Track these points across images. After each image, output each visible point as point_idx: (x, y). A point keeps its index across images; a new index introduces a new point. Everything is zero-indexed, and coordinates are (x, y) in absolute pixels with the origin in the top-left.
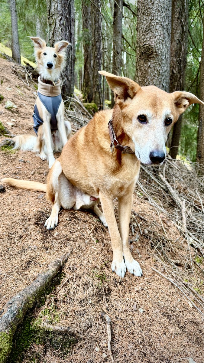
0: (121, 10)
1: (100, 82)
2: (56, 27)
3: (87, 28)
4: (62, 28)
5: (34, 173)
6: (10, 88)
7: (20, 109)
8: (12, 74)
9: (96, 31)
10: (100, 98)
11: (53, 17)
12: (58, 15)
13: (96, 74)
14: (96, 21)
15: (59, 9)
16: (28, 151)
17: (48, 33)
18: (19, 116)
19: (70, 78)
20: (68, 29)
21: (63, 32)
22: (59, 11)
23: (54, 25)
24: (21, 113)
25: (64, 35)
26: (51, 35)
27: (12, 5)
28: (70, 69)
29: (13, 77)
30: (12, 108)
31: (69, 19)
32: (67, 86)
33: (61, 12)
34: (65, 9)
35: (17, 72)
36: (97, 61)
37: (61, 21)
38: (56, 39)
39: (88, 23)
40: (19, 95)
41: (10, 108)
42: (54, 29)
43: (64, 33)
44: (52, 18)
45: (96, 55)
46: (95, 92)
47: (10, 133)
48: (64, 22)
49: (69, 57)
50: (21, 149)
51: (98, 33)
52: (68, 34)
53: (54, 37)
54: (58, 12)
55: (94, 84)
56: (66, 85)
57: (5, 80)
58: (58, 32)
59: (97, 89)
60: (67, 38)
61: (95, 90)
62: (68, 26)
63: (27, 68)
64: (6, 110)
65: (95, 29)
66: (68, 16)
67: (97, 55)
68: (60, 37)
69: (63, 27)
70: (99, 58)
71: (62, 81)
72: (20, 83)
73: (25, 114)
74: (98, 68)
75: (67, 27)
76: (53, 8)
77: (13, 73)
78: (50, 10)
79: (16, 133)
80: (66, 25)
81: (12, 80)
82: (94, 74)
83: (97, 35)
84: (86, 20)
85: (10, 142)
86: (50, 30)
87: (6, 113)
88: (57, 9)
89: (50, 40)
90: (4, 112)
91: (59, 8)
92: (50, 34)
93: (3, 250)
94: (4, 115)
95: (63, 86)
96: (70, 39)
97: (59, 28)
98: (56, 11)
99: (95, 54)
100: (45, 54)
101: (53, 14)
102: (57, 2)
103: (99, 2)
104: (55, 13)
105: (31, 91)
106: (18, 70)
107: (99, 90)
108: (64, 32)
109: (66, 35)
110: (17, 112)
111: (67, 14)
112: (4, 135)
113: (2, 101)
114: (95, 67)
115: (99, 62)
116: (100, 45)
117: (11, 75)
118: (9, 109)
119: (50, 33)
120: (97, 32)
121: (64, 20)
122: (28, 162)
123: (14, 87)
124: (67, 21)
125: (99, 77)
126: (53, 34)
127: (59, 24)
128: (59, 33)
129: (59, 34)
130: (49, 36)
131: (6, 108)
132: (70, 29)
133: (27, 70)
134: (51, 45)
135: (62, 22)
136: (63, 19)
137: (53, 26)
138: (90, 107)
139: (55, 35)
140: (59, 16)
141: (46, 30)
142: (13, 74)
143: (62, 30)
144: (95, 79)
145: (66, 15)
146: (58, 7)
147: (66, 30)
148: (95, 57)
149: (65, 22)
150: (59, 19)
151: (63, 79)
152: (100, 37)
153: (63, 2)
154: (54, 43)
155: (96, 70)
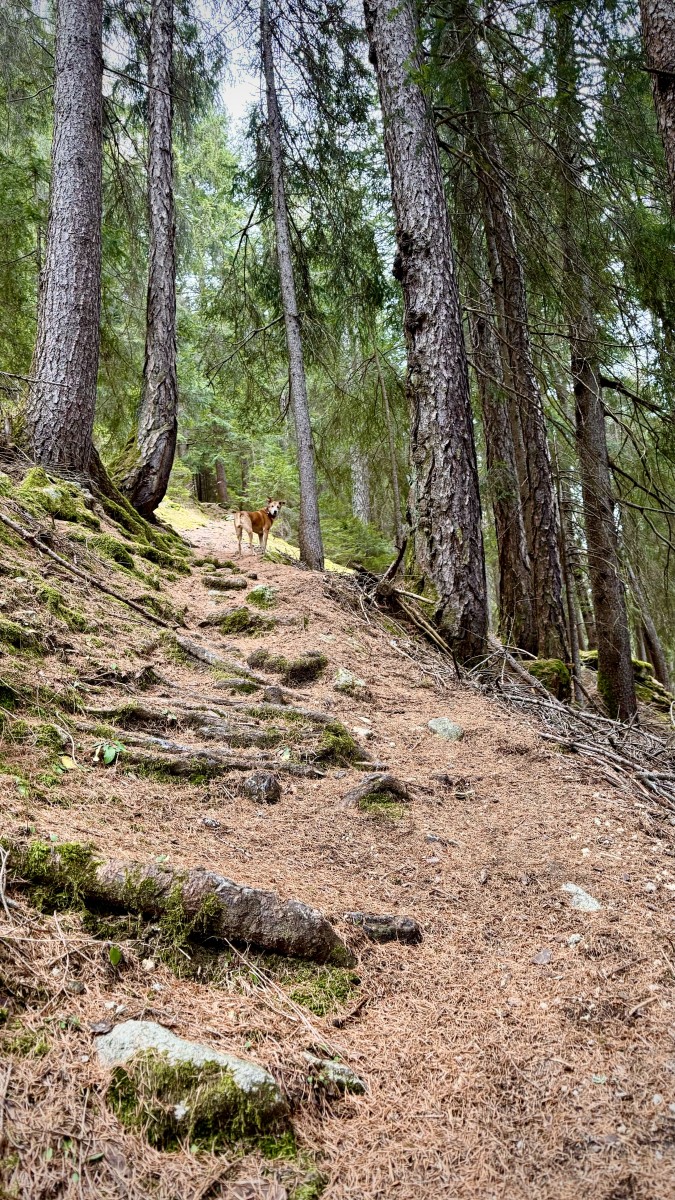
0: (597, 397)
1: (558, 598)
2: (436, 466)
3: (500, 458)
4: (452, 467)
6: (330, 637)
7: (374, 690)
8: (325, 599)
9: (532, 461)
10: (562, 642)
11: (427, 445)
12: (440, 438)
13: (541, 578)
14: (528, 438)
15: (442, 423)
17: (414, 484)
18: (375, 708)
20: (468, 468)
21: (454, 476)
22: (442, 428)
23: (431, 462)
24: (379, 700)
25: (459, 483)
26: (422, 489)
27: (302, 435)
29: (329, 605)
30: (353, 688)
31: (469, 442)
32: (474, 616)
33: (448, 430)
34: (457, 420)
37: (449, 450)
38: (437, 495)
41: (347, 687)
42: (430, 473)
43: (459, 479)
44: (425, 448)
45: (537, 523)
46: (546, 628)
47: (370, 757)
48: (457, 450)
49: (477, 537)
51: (537, 466)
52: (468, 478)
53: (432, 491)
54: (439, 431)
55: (540, 604)
56: (471, 612)
57: (312, 616)
58: (442, 479)
59: (549, 618)
60: (466, 490)
61: (545, 622)
62: (468, 460)
63: (360, 580)
64: (338, 694)
65: (528, 459)
66: (466, 436)
67: (541, 523)
68: (448, 489)
69: (454, 464)
70: (546, 531)
71: (461, 603)
72: (350, 619)
74: (548, 558)
75: (466, 463)
76: (425, 422)
78: (417, 429)
79: (386, 756)
80: (462, 457)
81: (331, 615)
82: (535, 579)
83: (536, 470)
84: (496, 440)
86: (420, 477)
87: (340, 702)
88: (435, 423)
89: (419, 501)
90: (334, 701)
91: (442, 421)
92: (418, 486)
95: (463, 616)
97: (444, 469)
98: (434, 429)
99: (533, 523)
101: (426, 436)
102: (436, 407)
104: (431, 434)
105: (380, 639)
106: (339, 587)
107: (556, 620)
108: (457, 476)
109: (464, 482)
110: (370, 697)
111: (463, 431)
112: (355, 765)
113: (324, 671)
114: (538, 557)
115: (548, 542)
116: (547, 497)
117: (324, 602)
118: (346, 690)
119: (420, 484)
120: (535, 463)
121: (457, 448)
122: (452, 843)
123: (339, 632)
124: (465, 446)
125: (553, 582)
126: (428, 485)
127: (442, 460)
128: (445, 480)
129: (445, 483)
130: (418, 492)
131: (336, 689)
132: (474, 467)
133: (362, 585)
134: (424, 513)
135: (450, 453)
136: (454, 443)
137: (427, 467)
138: (545, 670)
139: (433, 487)
140: (442, 440)
141: (408, 478)
142: (328, 598)
143: (451, 471)
144: (539, 592)
145: (460, 433)
146: (439, 418)
148: (535, 530)
149: (459, 450)
150: (443, 446)
151: (462, 597)
152: (545, 475)
153: (451, 405)
154: (431, 506)
155: (543, 563)
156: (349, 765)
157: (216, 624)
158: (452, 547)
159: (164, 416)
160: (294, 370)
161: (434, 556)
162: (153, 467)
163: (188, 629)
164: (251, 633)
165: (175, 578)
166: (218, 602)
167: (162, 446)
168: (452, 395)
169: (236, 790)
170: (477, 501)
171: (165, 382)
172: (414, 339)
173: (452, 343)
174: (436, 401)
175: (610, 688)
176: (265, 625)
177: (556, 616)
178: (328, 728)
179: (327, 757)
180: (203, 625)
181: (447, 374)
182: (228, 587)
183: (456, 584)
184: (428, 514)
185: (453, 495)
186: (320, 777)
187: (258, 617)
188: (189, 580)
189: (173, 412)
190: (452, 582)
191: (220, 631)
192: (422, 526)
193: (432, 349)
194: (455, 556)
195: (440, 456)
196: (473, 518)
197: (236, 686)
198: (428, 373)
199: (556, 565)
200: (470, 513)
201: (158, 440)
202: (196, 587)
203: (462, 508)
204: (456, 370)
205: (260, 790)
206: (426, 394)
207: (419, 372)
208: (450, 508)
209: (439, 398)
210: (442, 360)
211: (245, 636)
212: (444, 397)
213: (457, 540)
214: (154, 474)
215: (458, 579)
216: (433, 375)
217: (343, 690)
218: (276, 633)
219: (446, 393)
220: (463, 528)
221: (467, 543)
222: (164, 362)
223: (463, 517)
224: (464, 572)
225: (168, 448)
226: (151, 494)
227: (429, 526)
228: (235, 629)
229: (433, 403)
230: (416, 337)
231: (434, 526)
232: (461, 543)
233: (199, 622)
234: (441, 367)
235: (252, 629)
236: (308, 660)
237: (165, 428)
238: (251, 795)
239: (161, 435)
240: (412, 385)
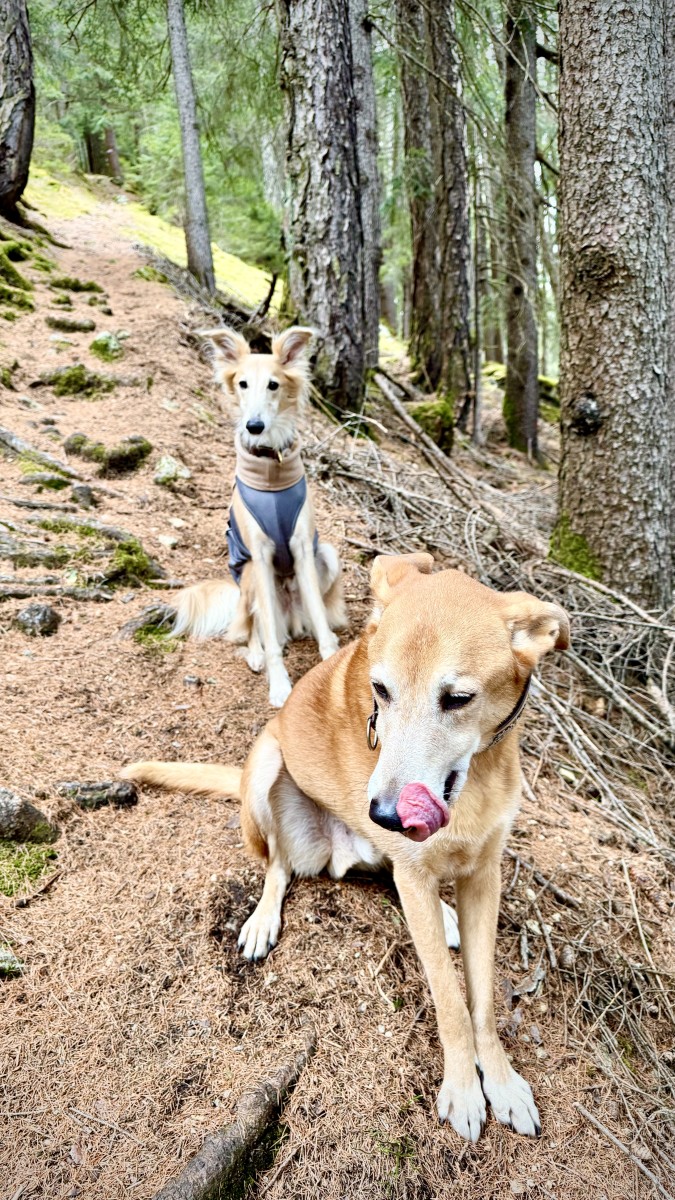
0: (527, 75)
1: (465, 319)
2: (313, 181)
3: (419, 145)
4: (330, 184)
5: (225, 727)
6: (175, 403)
7: (201, 479)
8: (181, 349)
9: (447, 155)
10: (464, 368)
11: (302, 154)
12: (317, 145)
13: (449, 295)
14: (445, 125)
15: (319, 127)
16: (215, 640)
17: (289, 201)
18: (195, 505)
19: (359, 335)
20: (349, 185)
21: (332, 195)
22: (319, 133)
23: (307, 176)
24: (202, 493)
25: (338, 204)
26: (297, 210)
27: (185, 110)
28: (360, 306)
29: (182, 357)
30: (175, 479)
31: (351, 152)
32: (350, 363)
33: (326, 136)
34: (337, 123)
35: (195, 340)
36: (454, 251)
37: (328, 162)
38: (313, 218)
39: (421, 128)
40: (201, 421)
41: (169, 479)
42: (306, 189)
43: (338, 199)
44: (299, 156)
45: (449, 231)
46: (450, 353)
47: (166, 573)
48: (335, 163)
49: (356, 270)
50: (194, 635)
51: (453, 162)
52: (348, 198)
53: (308, 213)
54: (316, 136)
55: (446, 325)
56: (347, 358)
57: (159, 375)
58: (319, 198)
59: (454, 342)
60: (346, 212)
61: (450, 346)
62: (349, 175)
63: (227, 319)
64: (158, 488)
65: (444, 151)
66: (347, 145)
67: (454, 232)
68: (325, 210)
69: (333, 179)
70: (458, 241)
71: (336, 348)
72: (206, 374)
73: (215, 495)
74: (458, 273)
75: (346, 178)
76: (300, 124)
77: (185, 342)
78: (292, 131)
79: (184, 571)
80: (342, 172)
81: (181, 371)
82: (444, 294)
83: (452, 167)
84: (416, 120)
85: (161, 616)
86: (295, 194)
87: (156, 500)
88: (312, 126)
89: (294, 223)
90: (150, 499)
91: (320, 123)
92: (292, 206)
93: (114, 1031)
94: (151, 508)
95: (338, 363)
96: (355, 212)
97: (321, 185)
98: (310, 133)
99: (445, 231)
100: (244, 385)
101: (302, 143)
102: (313, 106)
103: (455, 63)
104: (307, 140)
107: (461, 344)
108: (336, 194)
109: (343, 202)
110: (192, 492)
112: (147, 584)
113: (147, 459)
114: (449, 271)
115: (458, 255)
116: (462, 200)
117: (178, 353)
118: (168, 484)
119: (295, 202)
120: (451, 157)
121: (336, 159)
122: (210, 683)
123: (185, 396)
124: (346, 158)
125: (461, 301)
126: (304, 204)
127: (319, 174)
128: (323, 199)
129: (322, 203)
130: (292, 212)
131: (157, 483)
132: (355, 184)
134: (299, 239)
135: (329, 165)
136: (333, 154)
137: (302, 181)
138: (429, 413)
139: (309, 207)
140: (320, 149)
142: (184, 345)
143: (329, 189)
144: (447, 312)
145: (341, 141)
146: (317, 120)
147: (344, 189)
148: (448, 239)
149: (338, 162)
150: (321, 156)
151: (338, 341)
152: (461, 173)
153: (330, 103)
154: (306, 231)
155: (452, 279)
156: (142, 584)
157: (50, 384)
158: (328, 282)
159: (18, 80)
160: (172, 22)
161: (309, 292)
162: (9, 148)
163: (16, 391)
164: (89, 395)
165: (14, 316)
166: (59, 350)
167: (18, 120)
168: (332, 90)
169: (8, 623)
170: (358, 226)
171: (14, 33)
172: (288, 12)
173: (334, 20)
174: (313, 97)
175: (513, 413)
176: (105, 386)
177: (461, 340)
178: (121, 547)
179: (116, 578)
180: (34, 385)
181: (327, 62)
182: (73, 328)
183: (332, 325)
184: (303, 241)
185: (330, 218)
186: (107, 600)
187: (95, 377)
188: (32, 318)
189: (28, 74)
190: (328, 323)
191: (54, 393)
192: (296, 254)
193: (310, 26)
194: (331, 292)
195: (317, 170)
196: (353, 247)
197: (43, 482)
198: (304, 59)
199: (466, 282)
200: (349, 240)
201: (13, 111)
202: (38, 327)
203: (340, 234)
204: (338, 57)
205: (33, 623)
206: (301, 87)
207: (294, 57)
208: (327, 234)
209: (316, 93)
210: (321, 42)
211: (82, 398)
212: (322, 93)
213: (333, 273)
214: (12, 156)
215: (334, 319)
216: (310, 62)
217: (164, 484)
218: (117, 396)
219: (325, 88)
220: (341, 259)
221: (345, 276)
222: (12, 5)
223: (341, 246)
224: (340, 312)
225: (26, 122)
226: (10, 182)
227: (304, 255)
228: (71, 390)
229: (310, 100)
230: (291, 9)
231: (309, 256)
232: (338, 277)
233: (30, 381)
234: (320, 52)
235: (89, 390)
236: (128, 448)
237: (20, 96)
238: (25, 627)
239: (16, 105)
240: (287, 74)
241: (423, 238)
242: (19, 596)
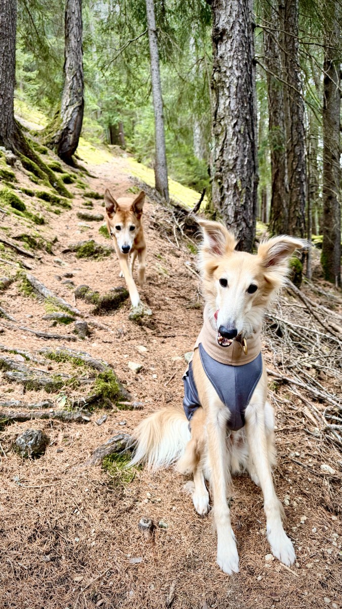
1: (302, 213)
2: (228, 137)
3: (277, 124)
4: (237, 139)
8: (150, 230)
9: (294, 128)
11: (222, 123)
12: (231, 118)
13: (294, 200)
14: (293, 113)
15: (232, 108)
17: (213, 149)
18: (154, 335)
19: (251, 222)
20: (248, 139)
21: (239, 145)
22: (232, 111)
23: (224, 135)
24: (159, 325)
25: (242, 150)
26: (218, 153)
28: (252, 206)
29: (150, 235)
30: (142, 316)
31: (250, 121)
32: (245, 238)
33: (236, 113)
34: (242, 106)
35: (158, 225)
36: (297, 177)
37: (236, 127)
38: (227, 158)
39: (278, 116)
40: (160, 274)
41: (138, 316)
42: (224, 142)
43: (242, 147)
44: (221, 124)
45: (294, 167)
47: (131, 397)
48: (241, 127)
49: (251, 186)
51: (297, 131)
52: (248, 146)
53: (224, 155)
54: (231, 113)
55: (292, 216)
56: (244, 235)
58: (231, 147)
59: (296, 225)
60: (246, 154)
61: (294, 227)
62: (249, 134)
63: (176, 214)
64: (131, 322)
65: (292, 126)
66: (248, 117)
67: (297, 167)
68: (234, 153)
69: (239, 136)
70: (299, 172)
71: (237, 229)
72: (164, 245)
73: (167, 327)
74: (299, 188)
75: (247, 135)
76: (222, 107)
77: (153, 227)
78: (216, 111)
80: (244, 132)
82: (291, 199)
83: (296, 134)
84: (275, 112)
86: (217, 145)
87: (129, 332)
88: (228, 108)
89: (216, 161)
90: (125, 331)
91: (233, 106)
92: (215, 151)
94: (125, 338)
96: (251, 154)
97: (232, 139)
98: (227, 112)
99: (292, 167)
100: (224, 283)
101: (222, 117)
102: (229, 97)
103: (299, 81)
104: (225, 115)
105: (181, 259)
106: (161, 221)
107: (300, 226)
108: (241, 144)
109: (245, 149)
111: (246, 114)
113: (125, 302)
114: (294, 187)
115: (299, 179)
116: (302, 151)
117: (148, 233)
118: (137, 320)
119: (217, 149)
120: (296, 129)
121: (241, 125)
122: (161, 527)
123: (151, 259)
124: (247, 124)
125: (300, 203)
126: (222, 150)
127: (232, 133)
128: (233, 147)
129: (232, 149)
130: (215, 155)
131: (130, 319)
132: (252, 138)
133: (177, 218)
134: (218, 170)
135: (237, 129)
136: (240, 122)
137: (222, 138)
139: (225, 152)
140: (232, 119)
141: (210, 145)
142: (152, 229)
143: (237, 141)
144: (292, 209)
145: (244, 115)
146: (231, 104)
147: (245, 141)
148: (293, 171)
149: (243, 127)
150: (232, 124)
151: (238, 225)
152: (302, 137)
153: (239, 95)
154: (223, 165)
155: (296, 192)
156: (113, 406)
157: (74, 251)
158: (235, 193)
159: (76, 97)
160: (153, 67)
161: (223, 199)
162: (70, 129)
163: (54, 255)
164: (96, 258)
165: (60, 212)
166: (82, 231)
167: (75, 116)
168: (240, 88)
169: (8, 446)
170: (253, 162)
171: (76, 75)
172: (217, 48)
173: (242, 51)
174: (230, 92)
175: (327, 262)
176: (105, 253)
177: (300, 223)
178: (100, 376)
179: (95, 402)
180: (65, 252)
181: (238, 73)
182: (91, 219)
183: (236, 217)
184: (221, 170)
185: (237, 158)
186: (86, 422)
187: (100, 247)
188: (70, 213)
189: (81, 94)
190: (233, 216)
191: (76, 256)
192: (217, 178)
193: (229, 55)
194: (236, 198)
195: (230, 131)
196: (249, 173)
197: (57, 319)
198: (225, 72)
199: (303, 193)
200: (247, 170)
201: (73, 112)
202: (73, 218)
203: (242, 166)
204: (244, 70)
205: (27, 447)
206: (223, 87)
207: (219, 71)
208: (235, 166)
209: (231, 90)
210: (235, 63)
211: (92, 259)
212: (235, 90)
213: (238, 188)
214: (71, 133)
215: (237, 214)
216: (228, 74)
217: (135, 319)
218: (112, 258)
219: (237, 87)
220: (242, 180)
221: (244, 190)
222: (75, 62)
223: (242, 173)
224: (241, 210)
225: (79, 117)
226: (69, 146)
227: (221, 178)
228: (86, 255)
229: (227, 94)
230: (219, 46)
231: (224, 178)
232: (240, 190)
233: (62, 249)
234: (234, 68)
235: (96, 255)
236: (114, 295)
237: (77, 105)
238: (20, 450)
239: (74, 109)
240: (215, 81)
241: (278, 171)
242: (21, 419)
